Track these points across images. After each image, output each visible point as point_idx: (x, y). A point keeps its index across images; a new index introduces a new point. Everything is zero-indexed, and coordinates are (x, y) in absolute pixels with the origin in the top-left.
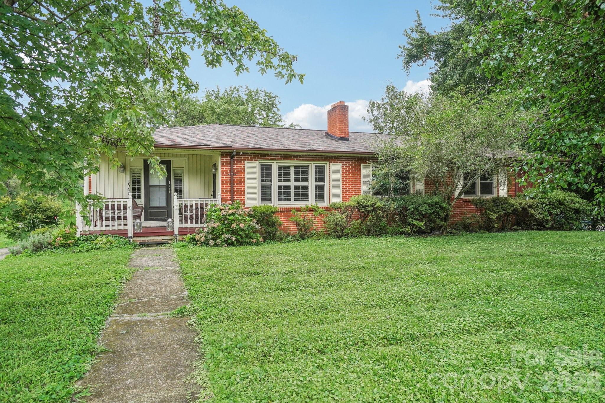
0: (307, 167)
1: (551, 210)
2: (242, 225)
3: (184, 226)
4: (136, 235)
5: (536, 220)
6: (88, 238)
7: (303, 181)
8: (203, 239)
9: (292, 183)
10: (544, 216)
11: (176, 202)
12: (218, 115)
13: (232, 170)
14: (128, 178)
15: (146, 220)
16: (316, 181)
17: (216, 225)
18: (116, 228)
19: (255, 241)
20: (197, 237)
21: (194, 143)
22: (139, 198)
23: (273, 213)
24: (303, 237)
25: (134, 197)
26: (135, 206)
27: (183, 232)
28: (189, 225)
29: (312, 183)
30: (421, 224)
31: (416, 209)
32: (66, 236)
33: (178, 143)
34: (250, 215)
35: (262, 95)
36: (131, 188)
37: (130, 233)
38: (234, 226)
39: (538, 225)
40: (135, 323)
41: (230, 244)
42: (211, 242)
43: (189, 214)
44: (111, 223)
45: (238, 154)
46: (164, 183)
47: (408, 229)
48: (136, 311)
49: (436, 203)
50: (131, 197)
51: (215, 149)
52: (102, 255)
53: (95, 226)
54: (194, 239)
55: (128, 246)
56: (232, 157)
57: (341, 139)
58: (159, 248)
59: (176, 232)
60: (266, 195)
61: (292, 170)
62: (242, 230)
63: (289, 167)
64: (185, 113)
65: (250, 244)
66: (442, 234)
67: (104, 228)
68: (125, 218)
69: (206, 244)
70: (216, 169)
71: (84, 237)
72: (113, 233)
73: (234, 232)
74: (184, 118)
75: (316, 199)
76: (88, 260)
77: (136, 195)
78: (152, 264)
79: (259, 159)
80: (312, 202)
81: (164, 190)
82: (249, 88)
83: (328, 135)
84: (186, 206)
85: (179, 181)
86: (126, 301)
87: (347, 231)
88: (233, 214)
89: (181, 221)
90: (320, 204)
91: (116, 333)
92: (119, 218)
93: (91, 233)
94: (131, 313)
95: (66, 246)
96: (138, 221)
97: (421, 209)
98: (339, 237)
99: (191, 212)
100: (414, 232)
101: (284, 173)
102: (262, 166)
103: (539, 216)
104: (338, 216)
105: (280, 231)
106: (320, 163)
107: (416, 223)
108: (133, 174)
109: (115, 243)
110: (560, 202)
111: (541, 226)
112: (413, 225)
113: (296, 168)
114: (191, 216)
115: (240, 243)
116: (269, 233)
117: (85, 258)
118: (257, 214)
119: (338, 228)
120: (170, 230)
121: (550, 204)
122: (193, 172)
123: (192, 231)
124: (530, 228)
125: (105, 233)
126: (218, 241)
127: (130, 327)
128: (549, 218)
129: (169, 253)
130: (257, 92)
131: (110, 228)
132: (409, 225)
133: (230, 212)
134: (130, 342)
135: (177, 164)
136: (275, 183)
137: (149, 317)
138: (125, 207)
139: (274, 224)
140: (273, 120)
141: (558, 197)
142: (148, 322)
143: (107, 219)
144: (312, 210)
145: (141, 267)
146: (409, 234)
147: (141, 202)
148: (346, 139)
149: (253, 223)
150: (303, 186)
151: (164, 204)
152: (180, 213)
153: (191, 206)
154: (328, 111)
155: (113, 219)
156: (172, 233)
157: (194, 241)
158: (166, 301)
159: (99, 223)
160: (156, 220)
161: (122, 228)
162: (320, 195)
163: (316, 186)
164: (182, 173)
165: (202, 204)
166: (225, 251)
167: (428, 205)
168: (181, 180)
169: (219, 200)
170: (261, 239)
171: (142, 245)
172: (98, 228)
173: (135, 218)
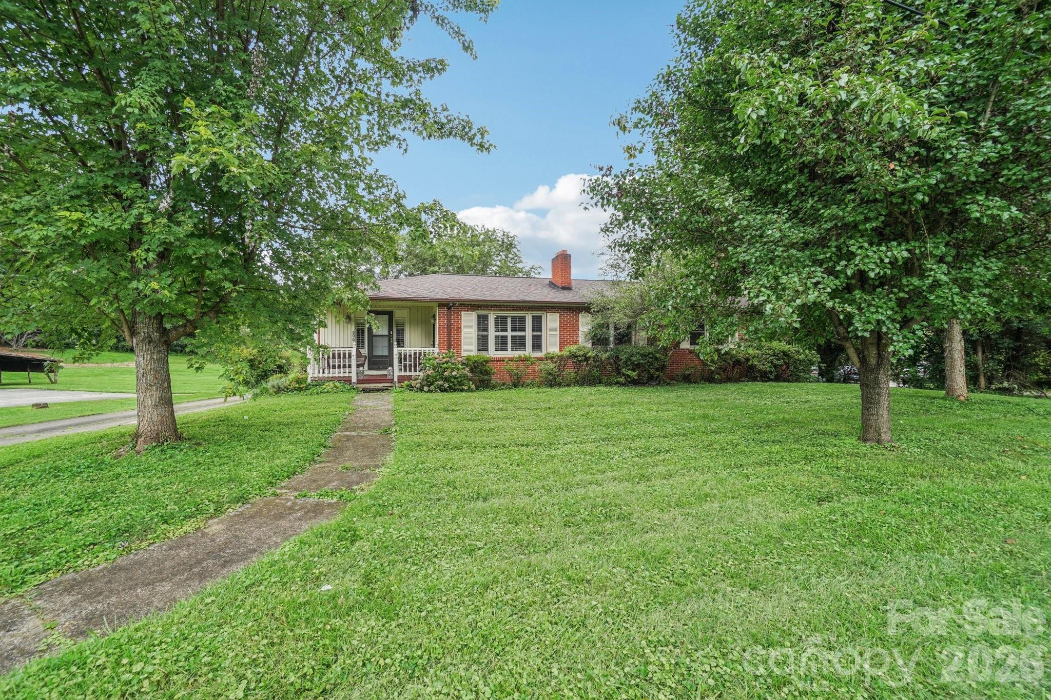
0: (524, 318)
1: (775, 362)
2: (454, 373)
3: (403, 373)
4: (359, 381)
5: (760, 371)
6: (317, 383)
7: (520, 331)
8: (418, 385)
9: (509, 334)
10: (767, 367)
11: (396, 350)
12: (451, 257)
13: (449, 320)
14: (353, 329)
15: (370, 368)
16: (533, 331)
17: (430, 372)
18: (341, 375)
19: (466, 388)
20: (413, 383)
21: (413, 295)
22: (363, 347)
23: (487, 362)
24: (515, 385)
25: (358, 346)
26: (359, 355)
27: (401, 379)
28: (408, 373)
29: (529, 333)
30: (633, 374)
31: (628, 359)
32: (299, 381)
33: (398, 296)
34: (463, 364)
35: (500, 235)
36: (355, 338)
37: (354, 380)
38: (446, 374)
39: (761, 376)
40: (353, 436)
41: (443, 390)
42: (426, 388)
43: (408, 363)
44: (337, 370)
45: (454, 305)
46: (387, 333)
47: (622, 379)
48: (355, 430)
49: (649, 353)
50: (355, 347)
51: (432, 300)
52: (330, 397)
53: (324, 373)
54: (411, 386)
55: (352, 391)
56: (449, 308)
57: (564, 288)
58: (379, 393)
59: (396, 380)
60: (483, 344)
61: (509, 320)
62: (455, 378)
63: (506, 318)
64: (416, 256)
65: (462, 390)
66: (658, 384)
67: (331, 375)
68: (350, 366)
69: (421, 389)
70: (435, 320)
71: (314, 383)
72: (339, 379)
73: (447, 380)
74: (415, 261)
75: (533, 349)
76: (319, 400)
77: (360, 345)
78: (371, 404)
79: (475, 310)
80: (528, 351)
81: (387, 339)
82: (486, 227)
83: (552, 285)
84: (405, 356)
85: (401, 331)
86: (348, 425)
87: (559, 380)
88: (447, 362)
89: (400, 370)
90: (537, 354)
91: (339, 440)
92: (344, 366)
93: (320, 379)
94: (351, 431)
95: (299, 389)
96: (361, 369)
97: (633, 359)
98: (551, 386)
99: (410, 361)
100: (629, 382)
101: (501, 323)
102: (479, 317)
103: (761, 367)
104: (551, 366)
105: (494, 379)
106: (537, 313)
107: (629, 373)
108: (357, 324)
109: (341, 388)
110: (785, 353)
111: (765, 377)
112: (628, 376)
113: (513, 318)
114: (410, 365)
115: (452, 389)
116: (482, 381)
117: (316, 399)
118: (470, 363)
119: (550, 377)
120: (390, 377)
121: (774, 355)
122: (414, 322)
123: (409, 378)
124: (754, 379)
125: (333, 379)
126: (432, 388)
127: (349, 438)
128: (773, 369)
129: (387, 397)
130: (494, 231)
131: (336, 375)
132: (624, 375)
133: (444, 360)
134: (349, 444)
135: (398, 315)
136: (492, 333)
137: (363, 433)
138: (350, 356)
139: (487, 373)
140: (513, 261)
141: (782, 348)
142: (362, 436)
143: (334, 367)
144: (525, 359)
145: (361, 406)
146: (623, 385)
147: (365, 351)
148: (569, 288)
149: (466, 371)
150: (520, 336)
151: (386, 353)
152: (400, 362)
153: (410, 356)
154: (553, 260)
155: (339, 367)
156: (392, 381)
157: (410, 387)
158: (377, 426)
159: (326, 371)
160: (379, 368)
161: (347, 375)
162: (537, 346)
163: (533, 336)
164: (403, 324)
165: (420, 354)
166: (438, 395)
167: (641, 355)
168: (403, 330)
169: (436, 350)
170: (473, 387)
171: (365, 391)
172: (326, 375)
173: (358, 366)
